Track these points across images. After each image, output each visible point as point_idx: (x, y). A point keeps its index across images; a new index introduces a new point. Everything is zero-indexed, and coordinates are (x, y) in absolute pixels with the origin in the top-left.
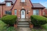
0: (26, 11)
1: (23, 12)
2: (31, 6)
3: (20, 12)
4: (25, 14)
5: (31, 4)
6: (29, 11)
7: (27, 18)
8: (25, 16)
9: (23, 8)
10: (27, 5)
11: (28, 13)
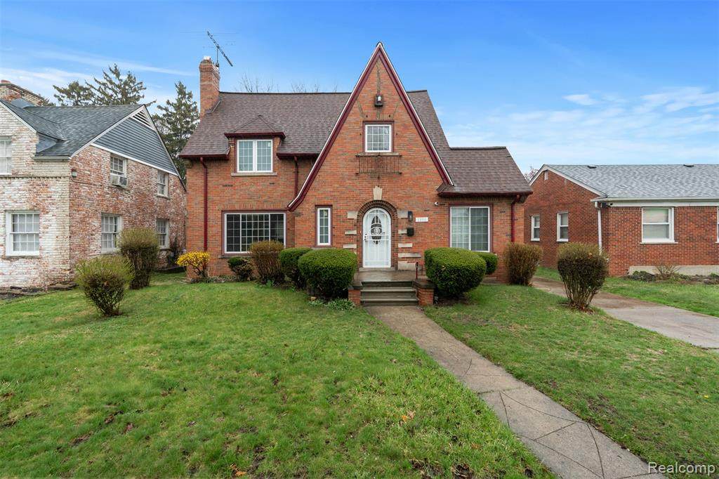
0: (402, 215)
1: (376, 223)
2: (435, 184)
3: (358, 224)
4: (395, 237)
5: (433, 168)
6: (418, 219)
7: (403, 265)
8: (395, 250)
9: (378, 194)
10: (405, 170)
11: (411, 233)
